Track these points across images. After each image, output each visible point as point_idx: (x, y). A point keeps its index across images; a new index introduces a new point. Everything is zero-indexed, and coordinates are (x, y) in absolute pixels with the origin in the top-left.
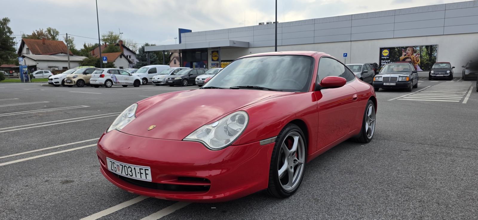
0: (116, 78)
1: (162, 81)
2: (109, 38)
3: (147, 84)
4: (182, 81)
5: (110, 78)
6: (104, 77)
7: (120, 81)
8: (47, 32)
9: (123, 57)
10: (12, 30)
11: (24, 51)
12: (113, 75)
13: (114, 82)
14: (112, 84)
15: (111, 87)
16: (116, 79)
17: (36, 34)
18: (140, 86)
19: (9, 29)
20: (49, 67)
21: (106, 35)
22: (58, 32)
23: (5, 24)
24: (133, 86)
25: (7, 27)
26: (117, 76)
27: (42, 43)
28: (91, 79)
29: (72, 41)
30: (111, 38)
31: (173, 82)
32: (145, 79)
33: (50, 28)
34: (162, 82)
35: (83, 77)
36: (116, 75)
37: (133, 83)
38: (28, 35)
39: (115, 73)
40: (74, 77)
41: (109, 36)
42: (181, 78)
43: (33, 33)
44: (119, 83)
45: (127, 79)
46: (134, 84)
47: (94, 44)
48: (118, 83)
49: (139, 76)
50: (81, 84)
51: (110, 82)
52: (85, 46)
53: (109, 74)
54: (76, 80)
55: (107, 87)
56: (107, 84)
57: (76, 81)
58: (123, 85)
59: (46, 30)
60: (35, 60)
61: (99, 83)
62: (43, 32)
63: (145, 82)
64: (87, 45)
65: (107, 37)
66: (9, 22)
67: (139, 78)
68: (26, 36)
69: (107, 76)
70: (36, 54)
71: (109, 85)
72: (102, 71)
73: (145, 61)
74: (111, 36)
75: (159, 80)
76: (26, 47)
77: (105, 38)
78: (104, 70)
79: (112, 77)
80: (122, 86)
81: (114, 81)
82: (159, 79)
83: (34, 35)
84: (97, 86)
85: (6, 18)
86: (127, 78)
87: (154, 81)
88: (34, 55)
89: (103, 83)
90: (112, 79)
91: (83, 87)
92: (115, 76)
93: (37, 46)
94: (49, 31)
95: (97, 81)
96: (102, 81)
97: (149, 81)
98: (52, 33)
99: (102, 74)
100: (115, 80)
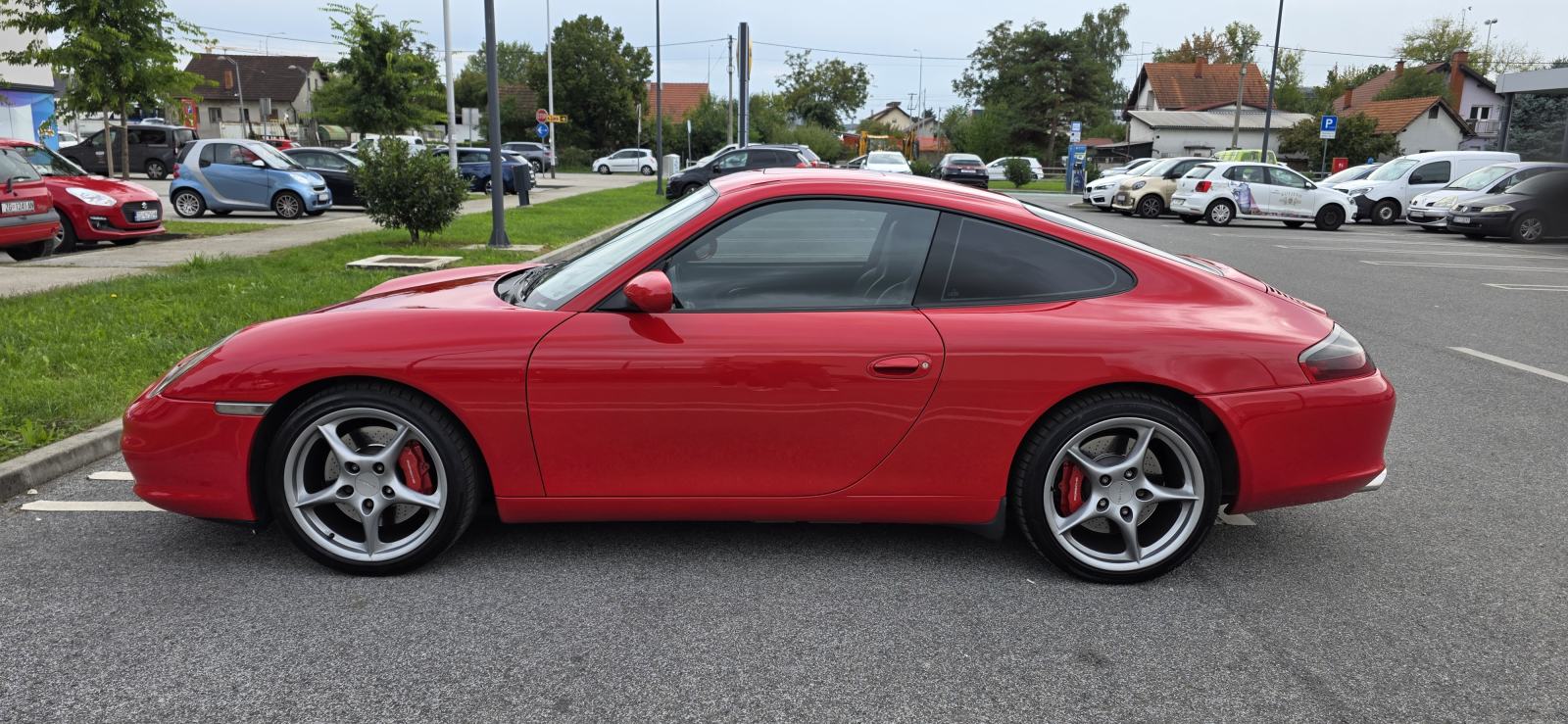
0: (1250, 195)
1: (1441, 215)
2: (1431, 42)
3: (1397, 220)
4: (1513, 218)
5: (1228, 193)
6: (1210, 190)
7: (1262, 207)
8: (1224, 39)
9: (1441, 113)
10: (1129, 39)
11: (1143, 100)
12: (1241, 185)
13: (1240, 208)
14: (1233, 215)
15: (1226, 225)
16: (1251, 200)
17: (1192, 45)
18: (1342, 227)
19: (1123, 35)
20: (1186, 148)
21: (1418, 33)
22: (1258, 34)
23: (1116, 22)
24: (1314, 226)
25: (1119, 30)
26: (1258, 188)
27: (1192, 75)
28: (1174, 195)
29: (1296, 62)
30: (1440, 42)
31: (1473, 224)
32: (1392, 203)
33: (1237, 24)
34: (1441, 218)
35: (1163, 188)
36: (1253, 186)
37: (1315, 215)
38: (1169, 52)
39: (1253, 179)
40: (1136, 188)
41: (1432, 36)
42: (1512, 209)
43: (1182, 45)
44: (1258, 212)
45: (1291, 200)
46: (1316, 218)
47: (1366, 70)
48: (1254, 213)
49: (1346, 191)
50: (1152, 208)
51: (1227, 209)
52: (1332, 77)
53: (1230, 181)
54: (1137, 195)
55: (1212, 223)
56: (1213, 215)
57: (1137, 200)
58: (1285, 222)
59: (1224, 31)
60: (1152, 128)
61: (1189, 210)
62: (1211, 39)
63: (1386, 215)
64: (1340, 73)
65: (1426, 41)
66: (1126, 17)
67: (1343, 200)
68: (1165, 55)
69: (1220, 186)
70: (1167, 109)
71: (1220, 216)
72: (1209, 169)
73: (1536, 130)
74: (1442, 35)
75: (1432, 211)
76: (1148, 87)
77: (1417, 43)
78: (1213, 168)
79: (1235, 193)
80: (1283, 225)
81: (1240, 206)
82: (1430, 204)
83: (1186, 48)
84: (1190, 218)
85: (1120, 7)
86: (1294, 198)
87: (1413, 214)
88: (1163, 111)
89: (1203, 209)
90: (1234, 199)
91: (1156, 217)
92: (1249, 189)
93: (1176, 85)
94: (1232, 33)
95: (1185, 204)
96: (1199, 202)
97: (1406, 209)
98: (1239, 40)
99: (1206, 180)
100: (1244, 202)
